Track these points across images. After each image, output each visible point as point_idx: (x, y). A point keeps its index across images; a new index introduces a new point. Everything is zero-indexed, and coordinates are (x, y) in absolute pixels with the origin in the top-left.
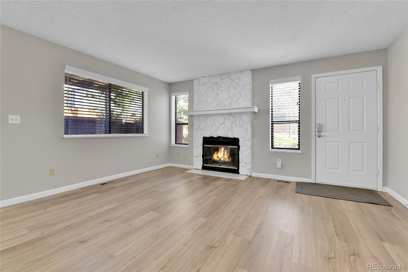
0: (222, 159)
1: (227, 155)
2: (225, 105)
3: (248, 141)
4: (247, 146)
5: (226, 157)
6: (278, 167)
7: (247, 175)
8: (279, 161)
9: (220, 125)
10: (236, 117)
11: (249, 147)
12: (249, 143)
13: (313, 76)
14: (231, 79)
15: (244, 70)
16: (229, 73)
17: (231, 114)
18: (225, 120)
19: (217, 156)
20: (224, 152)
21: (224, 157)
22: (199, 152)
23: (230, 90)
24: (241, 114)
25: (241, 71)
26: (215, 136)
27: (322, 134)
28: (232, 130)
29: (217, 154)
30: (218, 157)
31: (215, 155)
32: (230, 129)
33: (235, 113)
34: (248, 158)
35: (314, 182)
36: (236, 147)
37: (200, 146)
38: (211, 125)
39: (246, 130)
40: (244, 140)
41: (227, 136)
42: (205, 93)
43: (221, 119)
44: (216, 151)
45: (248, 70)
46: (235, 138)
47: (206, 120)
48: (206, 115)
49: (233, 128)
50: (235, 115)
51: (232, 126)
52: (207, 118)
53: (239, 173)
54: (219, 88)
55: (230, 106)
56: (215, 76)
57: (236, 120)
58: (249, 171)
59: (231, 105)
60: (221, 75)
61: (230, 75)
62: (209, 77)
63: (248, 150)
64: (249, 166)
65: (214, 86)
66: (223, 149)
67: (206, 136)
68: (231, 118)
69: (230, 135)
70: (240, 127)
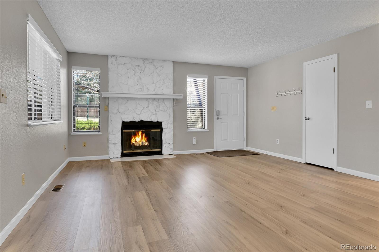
0: (141, 143)
1: (145, 138)
2: (149, 90)
3: (171, 124)
4: (170, 128)
5: (144, 140)
6: (194, 144)
7: (170, 154)
8: (194, 139)
9: (143, 109)
10: (160, 102)
11: (172, 130)
12: (172, 126)
13: (215, 77)
14: (154, 65)
15: (167, 61)
16: (153, 59)
17: (155, 99)
18: (149, 104)
19: (135, 140)
20: (142, 135)
21: (142, 141)
22: (118, 139)
23: (153, 76)
24: (164, 99)
25: (165, 61)
26: (137, 120)
27: (219, 117)
28: (156, 114)
29: (135, 138)
30: (136, 142)
31: (132, 139)
32: (154, 113)
33: (159, 99)
34: (171, 139)
35: (216, 151)
36: (159, 130)
37: (119, 132)
38: (133, 109)
39: (169, 114)
40: (167, 124)
41: (150, 120)
42: (125, 74)
43: (145, 104)
44: (133, 136)
45: (170, 61)
46: (158, 122)
47: (126, 103)
48: (126, 98)
49: (157, 113)
50: (158, 101)
51: (156, 111)
52: (128, 101)
53: (162, 154)
54: (142, 71)
55: (153, 92)
56: (137, 58)
57: (160, 105)
58: (172, 150)
59: (155, 90)
60: (145, 60)
61: (153, 62)
62: (130, 58)
63: (171, 132)
64: (172, 146)
65: (137, 69)
66: (140, 133)
67: (126, 120)
68: (155, 103)
69: (154, 119)
70: (164, 111)
